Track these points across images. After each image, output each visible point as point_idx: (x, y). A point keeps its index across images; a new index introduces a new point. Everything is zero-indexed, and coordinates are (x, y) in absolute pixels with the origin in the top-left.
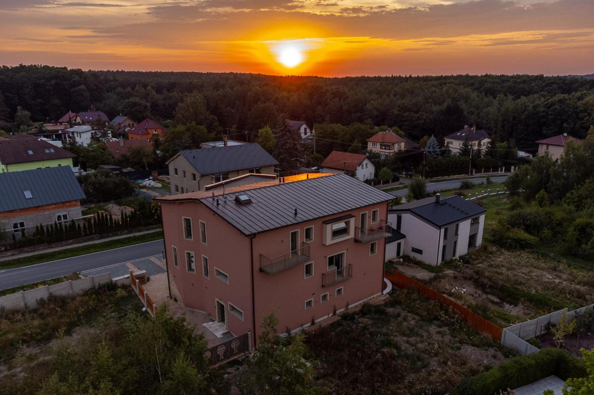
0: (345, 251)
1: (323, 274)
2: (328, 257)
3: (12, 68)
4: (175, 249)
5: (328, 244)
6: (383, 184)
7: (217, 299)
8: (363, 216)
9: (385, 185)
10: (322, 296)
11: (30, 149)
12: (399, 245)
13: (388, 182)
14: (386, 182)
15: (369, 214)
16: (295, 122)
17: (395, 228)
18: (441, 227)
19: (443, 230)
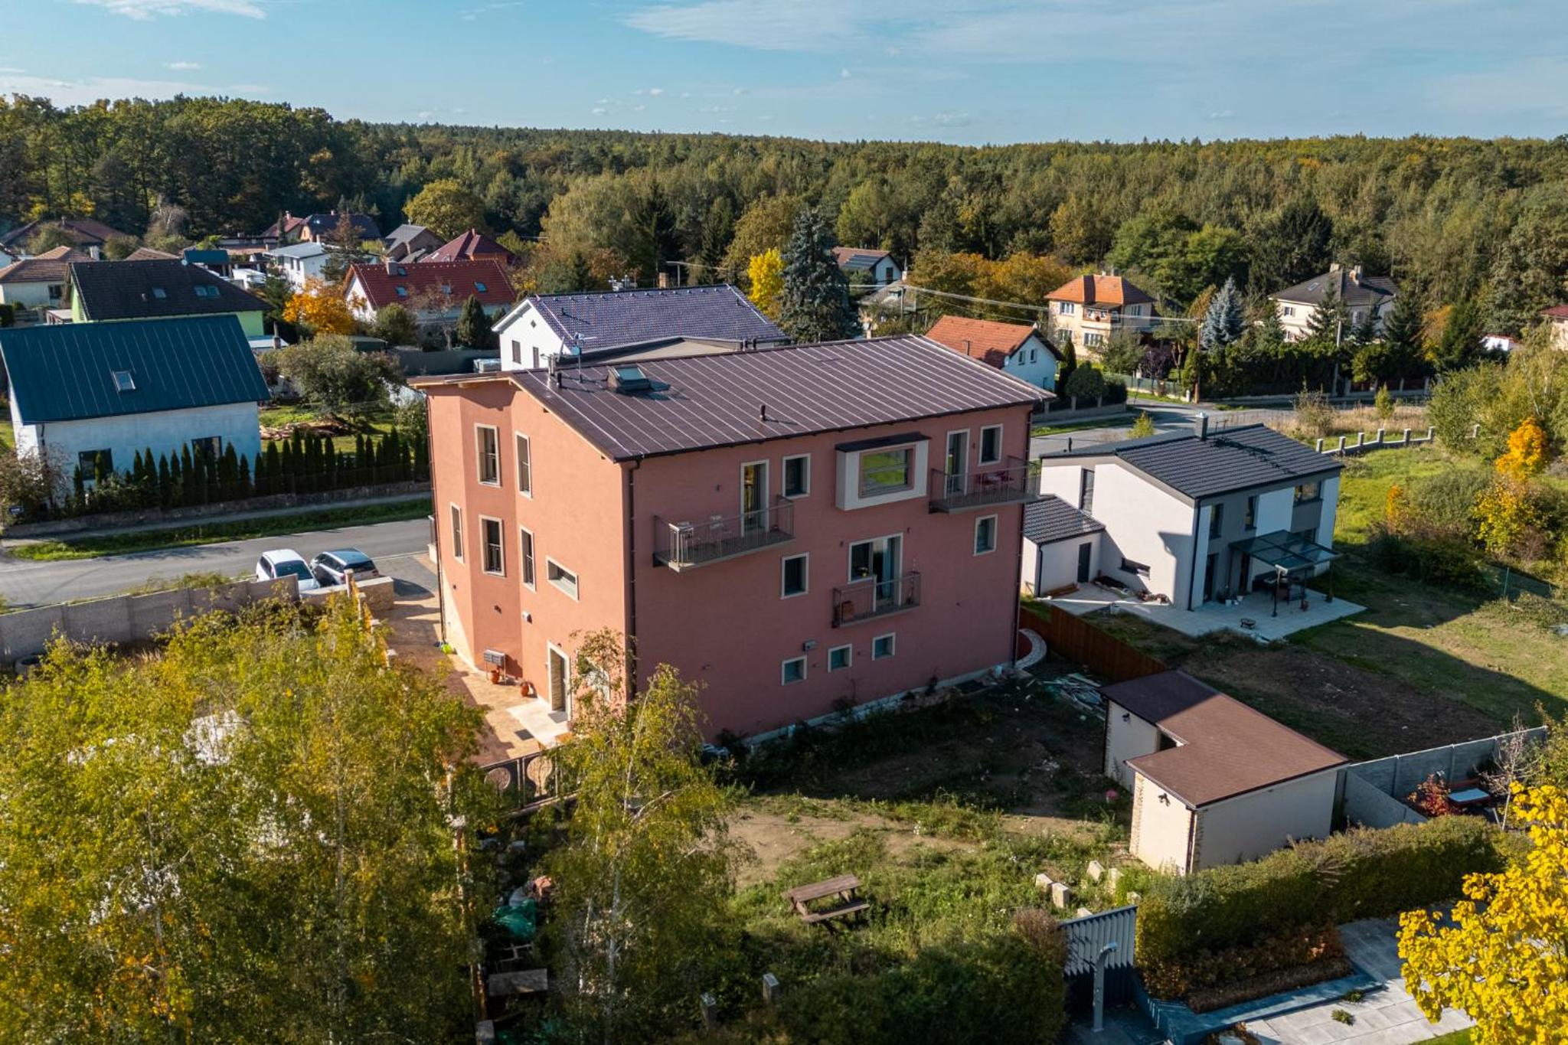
0: (901, 535)
1: (835, 590)
2: (851, 545)
3: (157, 104)
4: (455, 512)
5: (848, 507)
6: (1078, 407)
7: (551, 646)
8: (957, 440)
9: (1083, 411)
10: (833, 653)
11: (158, 287)
12: (1085, 550)
13: (1092, 403)
14: (1087, 403)
15: (972, 436)
16: (863, 252)
17: (1075, 503)
18: (1199, 502)
19: (1208, 511)
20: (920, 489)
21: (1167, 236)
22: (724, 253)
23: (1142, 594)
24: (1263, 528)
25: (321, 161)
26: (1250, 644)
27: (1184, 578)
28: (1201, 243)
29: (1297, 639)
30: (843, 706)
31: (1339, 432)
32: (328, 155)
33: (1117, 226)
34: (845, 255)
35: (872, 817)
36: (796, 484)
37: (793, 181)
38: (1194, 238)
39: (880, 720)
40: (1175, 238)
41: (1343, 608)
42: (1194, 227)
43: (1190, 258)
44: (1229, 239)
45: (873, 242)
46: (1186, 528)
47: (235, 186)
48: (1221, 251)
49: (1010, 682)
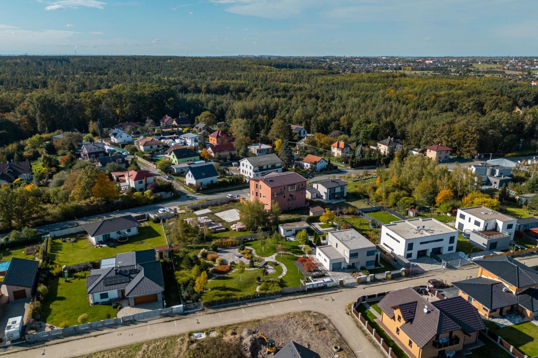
0: (294, 193)
1: (288, 198)
2: (289, 194)
5: (289, 191)
8: (299, 185)
11: (185, 153)
12: (317, 194)
13: (332, 169)
14: (331, 169)
15: (301, 184)
16: (299, 126)
17: (316, 188)
18: (328, 189)
19: (329, 190)
20: (296, 189)
21: (364, 125)
22: (269, 132)
23: (323, 199)
24: (336, 191)
25: (171, 100)
26: (332, 204)
27: (327, 197)
28: (370, 127)
29: (336, 204)
30: (289, 208)
31: (368, 175)
32: (172, 99)
33: (354, 121)
34: (294, 127)
35: (291, 215)
36: (285, 189)
37: (283, 104)
38: (369, 126)
39: (292, 209)
40: (365, 126)
41: (344, 200)
42: (369, 123)
43: (368, 130)
44: (376, 126)
45: (300, 123)
46: (326, 192)
47: (151, 106)
48: (374, 129)
49: (305, 207)
